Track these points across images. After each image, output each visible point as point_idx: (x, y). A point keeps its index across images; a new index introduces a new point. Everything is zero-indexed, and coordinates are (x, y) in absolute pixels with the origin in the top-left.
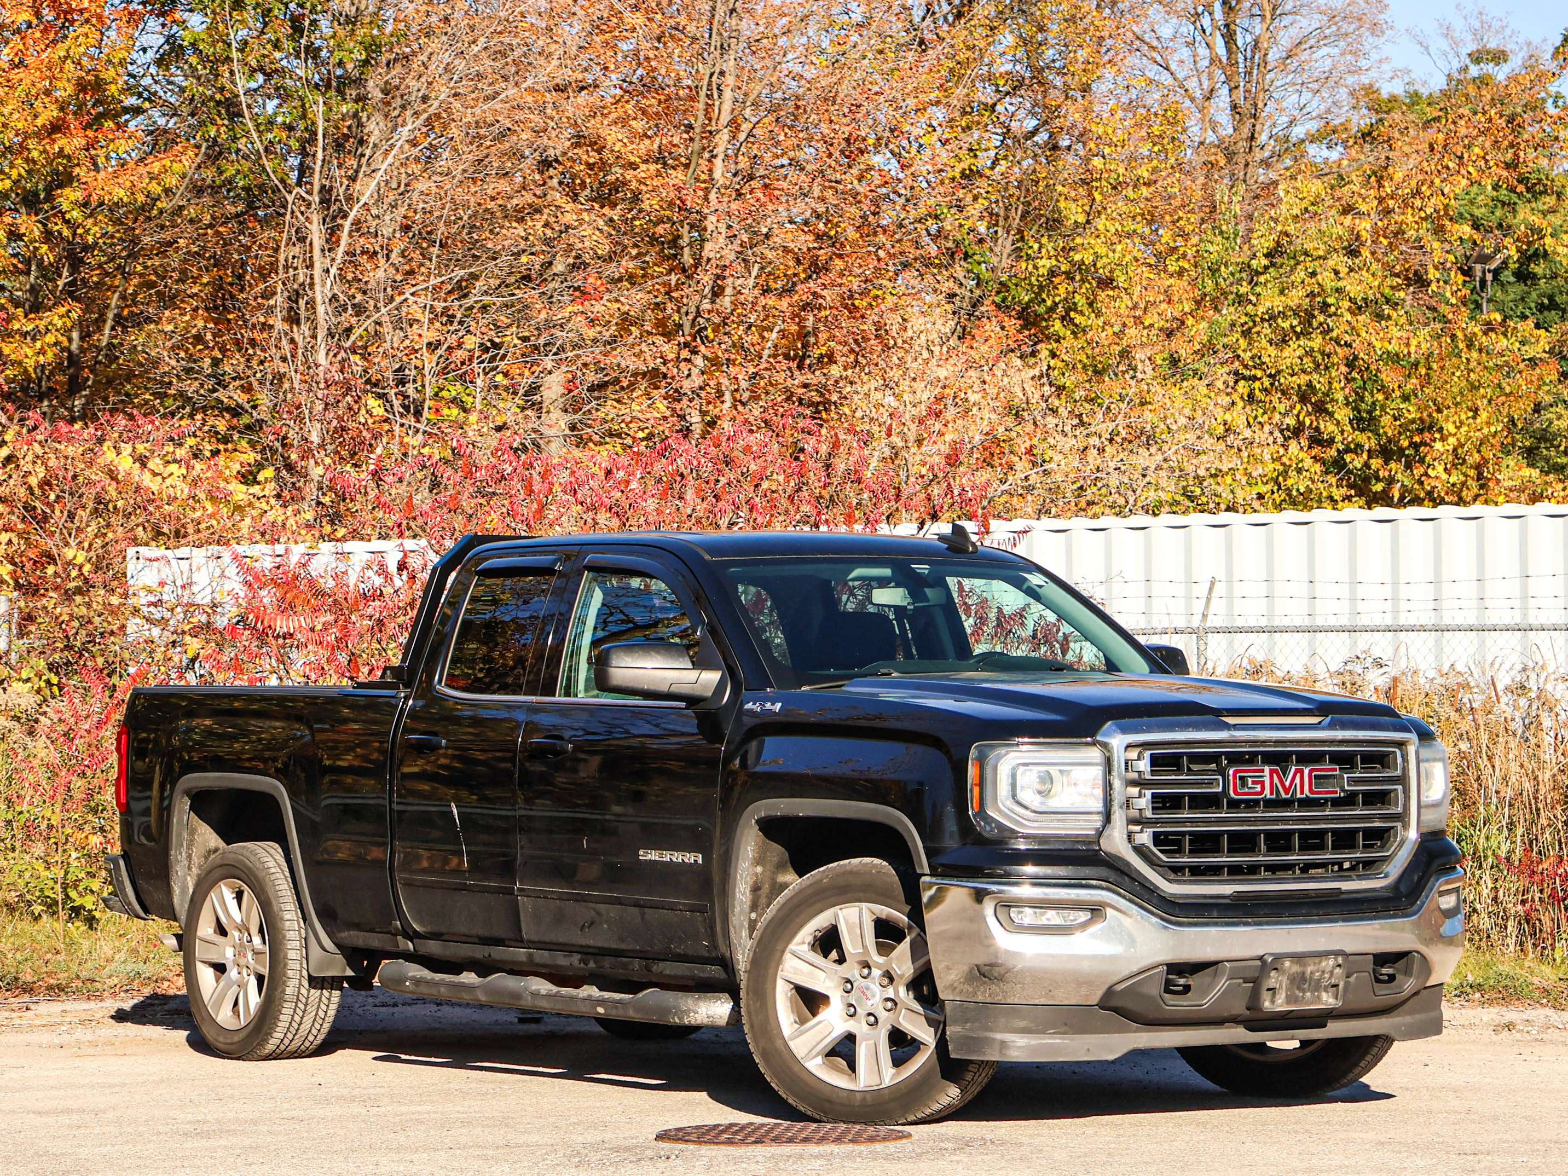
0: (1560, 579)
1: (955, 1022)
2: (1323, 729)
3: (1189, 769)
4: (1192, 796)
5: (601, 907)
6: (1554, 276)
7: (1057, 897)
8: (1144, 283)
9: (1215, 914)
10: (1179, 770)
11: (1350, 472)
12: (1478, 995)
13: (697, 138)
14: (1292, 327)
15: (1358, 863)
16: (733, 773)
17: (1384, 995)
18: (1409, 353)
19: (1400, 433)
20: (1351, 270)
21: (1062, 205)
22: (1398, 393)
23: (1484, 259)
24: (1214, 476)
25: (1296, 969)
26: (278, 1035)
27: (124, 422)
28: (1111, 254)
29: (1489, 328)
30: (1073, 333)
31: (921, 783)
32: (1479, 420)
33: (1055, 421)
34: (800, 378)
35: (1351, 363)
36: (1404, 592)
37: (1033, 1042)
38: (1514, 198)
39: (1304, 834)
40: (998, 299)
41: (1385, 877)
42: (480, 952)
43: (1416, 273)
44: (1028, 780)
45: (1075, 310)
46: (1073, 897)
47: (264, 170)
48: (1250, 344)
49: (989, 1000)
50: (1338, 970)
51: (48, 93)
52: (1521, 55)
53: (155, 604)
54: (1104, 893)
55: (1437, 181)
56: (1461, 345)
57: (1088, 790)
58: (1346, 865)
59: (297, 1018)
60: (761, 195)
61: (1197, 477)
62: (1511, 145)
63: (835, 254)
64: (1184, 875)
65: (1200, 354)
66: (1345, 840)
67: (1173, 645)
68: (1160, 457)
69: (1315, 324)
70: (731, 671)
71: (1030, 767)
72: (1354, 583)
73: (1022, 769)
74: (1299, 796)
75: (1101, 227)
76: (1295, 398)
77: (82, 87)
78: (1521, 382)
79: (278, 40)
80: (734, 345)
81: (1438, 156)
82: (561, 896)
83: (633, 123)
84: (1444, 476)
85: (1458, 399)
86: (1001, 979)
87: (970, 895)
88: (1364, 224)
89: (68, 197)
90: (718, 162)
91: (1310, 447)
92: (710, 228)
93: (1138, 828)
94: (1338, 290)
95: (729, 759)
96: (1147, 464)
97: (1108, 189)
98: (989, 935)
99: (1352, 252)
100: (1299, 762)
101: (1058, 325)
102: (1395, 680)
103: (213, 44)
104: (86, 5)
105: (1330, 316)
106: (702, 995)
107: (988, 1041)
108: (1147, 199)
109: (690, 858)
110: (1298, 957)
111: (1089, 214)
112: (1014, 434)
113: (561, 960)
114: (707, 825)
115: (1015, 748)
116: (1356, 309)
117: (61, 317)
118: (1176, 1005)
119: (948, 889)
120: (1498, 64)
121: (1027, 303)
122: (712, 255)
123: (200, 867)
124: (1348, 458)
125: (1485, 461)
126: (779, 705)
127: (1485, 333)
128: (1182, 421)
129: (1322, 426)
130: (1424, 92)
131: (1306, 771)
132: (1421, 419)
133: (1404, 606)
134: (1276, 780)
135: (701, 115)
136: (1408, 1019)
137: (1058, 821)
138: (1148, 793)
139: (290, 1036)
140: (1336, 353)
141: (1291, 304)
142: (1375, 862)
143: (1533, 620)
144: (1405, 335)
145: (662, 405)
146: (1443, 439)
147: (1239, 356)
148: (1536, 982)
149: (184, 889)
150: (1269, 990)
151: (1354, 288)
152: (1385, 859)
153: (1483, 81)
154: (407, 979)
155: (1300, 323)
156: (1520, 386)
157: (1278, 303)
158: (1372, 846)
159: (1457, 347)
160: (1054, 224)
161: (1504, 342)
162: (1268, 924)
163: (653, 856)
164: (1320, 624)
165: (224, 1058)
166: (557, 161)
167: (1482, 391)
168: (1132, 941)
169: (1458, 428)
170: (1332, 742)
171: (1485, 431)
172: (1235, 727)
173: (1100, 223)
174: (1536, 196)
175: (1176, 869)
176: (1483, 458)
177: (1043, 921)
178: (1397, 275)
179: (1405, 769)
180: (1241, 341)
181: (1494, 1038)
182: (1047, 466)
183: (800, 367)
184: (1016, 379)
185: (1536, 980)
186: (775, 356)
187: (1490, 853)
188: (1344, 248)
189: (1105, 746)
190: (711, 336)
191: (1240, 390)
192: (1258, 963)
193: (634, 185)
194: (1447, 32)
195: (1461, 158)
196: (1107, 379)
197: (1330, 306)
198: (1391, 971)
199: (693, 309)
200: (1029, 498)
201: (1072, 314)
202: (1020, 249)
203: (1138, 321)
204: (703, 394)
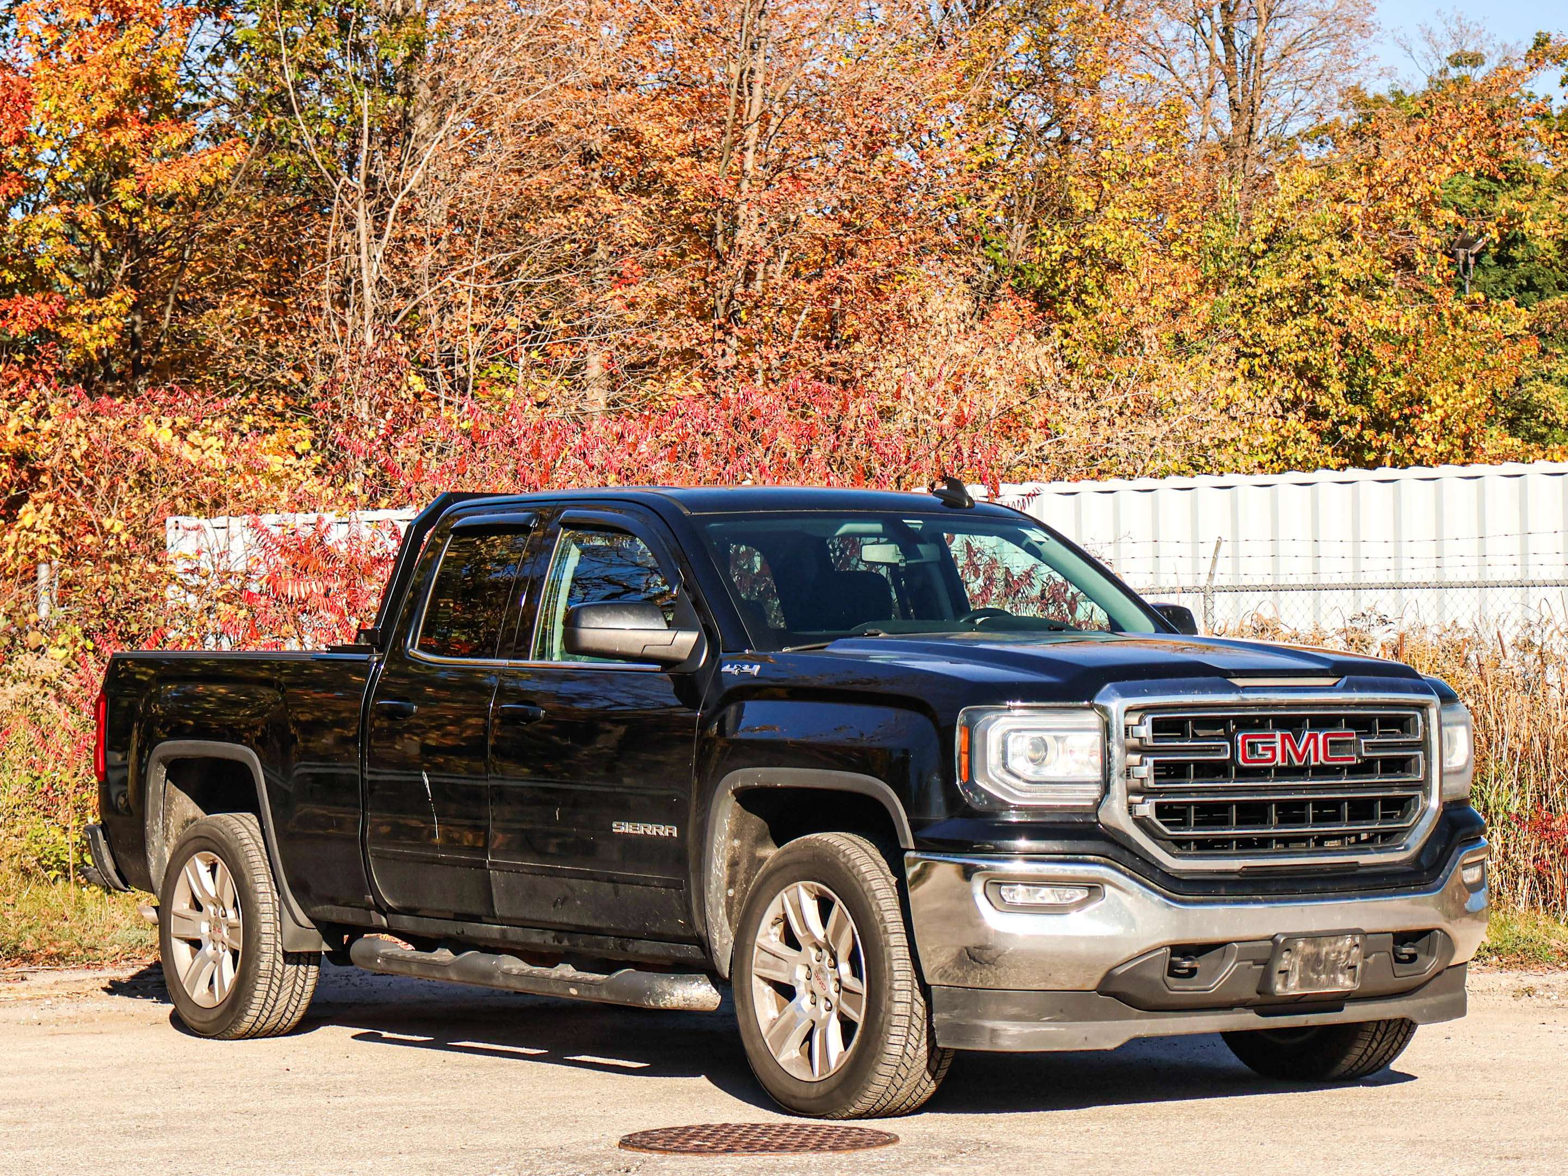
0: (1560, 535)
1: (943, 1009)
2: (1339, 691)
3: (1194, 735)
4: (1198, 764)
5: (574, 882)
6: (1532, 259)
7: (1051, 873)
8: (1151, 267)
9: (1223, 891)
10: (1184, 736)
11: (1345, 442)
12: (1495, 959)
13: (729, 132)
14: (1289, 307)
15: (1376, 835)
16: (709, 740)
17: (1405, 976)
18: (1399, 331)
19: (1391, 406)
20: (1344, 253)
21: (1073, 193)
22: (1388, 368)
23: (1467, 244)
24: (1218, 446)
25: (1310, 949)
26: (253, 1012)
27: (164, 396)
28: (1119, 240)
29: (1473, 306)
30: (1085, 314)
31: (906, 751)
32: (1464, 393)
33: (1067, 394)
34: (827, 357)
35: (1344, 342)
36: (1407, 550)
37: (1026, 1031)
38: (1494, 186)
39: (1318, 804)
40: (1014, 283)
41: (1406, 849)
42: (453, 928)
43: (1403, 257)
44: (1020, 747)
45: (1087, 293)
46: (1069, 873)
47: (313, 161)
48: (1249, 324)
49: (980, 985)
50: (1355, 950)
51: (104, 89)
52: (1497, 56)
53: (192, 572)
54: (1102, 869)
55: (1423, 169)
56: (1447, 323)
57: (1084, 757)
58: (1364, 837)
59: (273, 995)
60: (790, 186)
61: (1201, 447)
62: (1493, 136)
63: (861, 241)
64: (1189, 849)
65: (1204, 332)
66: (1362, 810)
67: (1181, 605)
68: (1166, 428)
69: (1310, 304)
70: (708, 632)
71: (1023, 733)
72: (1357, 541)
73: (1013, 735)
74: (1313, 763)
75: (1109, 215)
76: (1293, 374)
77: (137, 82)
78: (1504, 357)
79: (325, 37)
80: (766, 327)
81: (1425, 146)
82: (534, 872)
83: (669, 119)
84: (1432, 446)
85: (1445, 373)
86: (992, 962)
87: (957, 871)
88: (1355, 210)
89: (124, 188)
90: (750, 155)
91: (1306, 420)
92: (742, 216)
93: (1139, 799)
94: (1332, 272)
95: (705, 723)
96: (1154, 434)
97: (1115, 179)
98: (979, 915)
99: (1346, 237)
100: (1312, 727)
101: (1069, 307)
102: (1402, 637)
103: (262, 41)
104: (140, 4)
105: (1324, 297)
106: (679, 976)
107: (978, 1030)
108: (1152, 188)
109: (664, 831)
110: (1313, 937)
111: (1098, 203)
112: (1028, 407)
113: (535, 938)
114: (683, 796)
115: (1006, 713)
116: (1350, 289)
117: (116, 302)
118: (1180, 989)
119: (933, 866)
120: (1475, 66)
121: (1042, 287)
122: (744, 241)
123: (177, 837)
124: (1342, 429)
125: (1471, 431)
126: (757, 668)
127: (1470, 312)
128: (1188, 393)
129: (1318, 399)
130: (1408, 92)
131: (1321, 737)
132: (1410, 392)
133: (1406, 563)
134: (1288, 746)
135: (732, 110)
136: (1431, 1001)
137: (1053, 791)
138: (1150, 761)
139: (266, 1013)
140: (1331, 331)
141: (1288, 285)
142: (1395, 833)
143: (1533, 576)
144: (1394, 313)
145: (698, 384)
146: (1431, 411)
147: (1239, 335)
148: (1554, 944)
149: (161, 859)
150: (1281, 972)
151: (1346, 269)
152: (1405, 831)
153: (1461, 82)
154: (378, 956)
155: (1297, 303)
156: (1502, 361)
157: (1276, 285)
158: (1391, 816)
159: (1443, 325)
160: (1065, 213)
161: (1487, 320)
162: (1279, 901)
163: (626, 828)
164: (1325, 582)
165: (199, 1036)
166: (598, 155)
167: (1467, 365)
168: (1132, 922)
169: (1445, 400)
170: (1348, 705)
171: (1471, 403)
172: (1245, 689)
173: (1109, 211)
174: (1515, 184)
175: (1180, 843)
176: (1469, 428)
177: (1037, 900)
178: (1387, 258)
179: (1426, 734)
180: (1242, 321)
181: (1515, 1004)
182: (1060, 438)
183: (827, 347)
184: (1031, 354)
185: (1554, 942)
186: (804, 337)
187: (1501, 810)
188: (1337, 233)
189: (1103, 710)
190: (745, 318)
191: (1241, 367)
192: (1270, 943)
193: (670, 176)
194: (1429, 36)
195: (1445, 147)
196: (1116, 356)
197: (1324, 287)
198: (1412, 951)
199: (726, 293)
200: (1044, 468)
201: (1083, 296)
202: (1033, 236)
203: (1145, 301)
204: (736, 373)
